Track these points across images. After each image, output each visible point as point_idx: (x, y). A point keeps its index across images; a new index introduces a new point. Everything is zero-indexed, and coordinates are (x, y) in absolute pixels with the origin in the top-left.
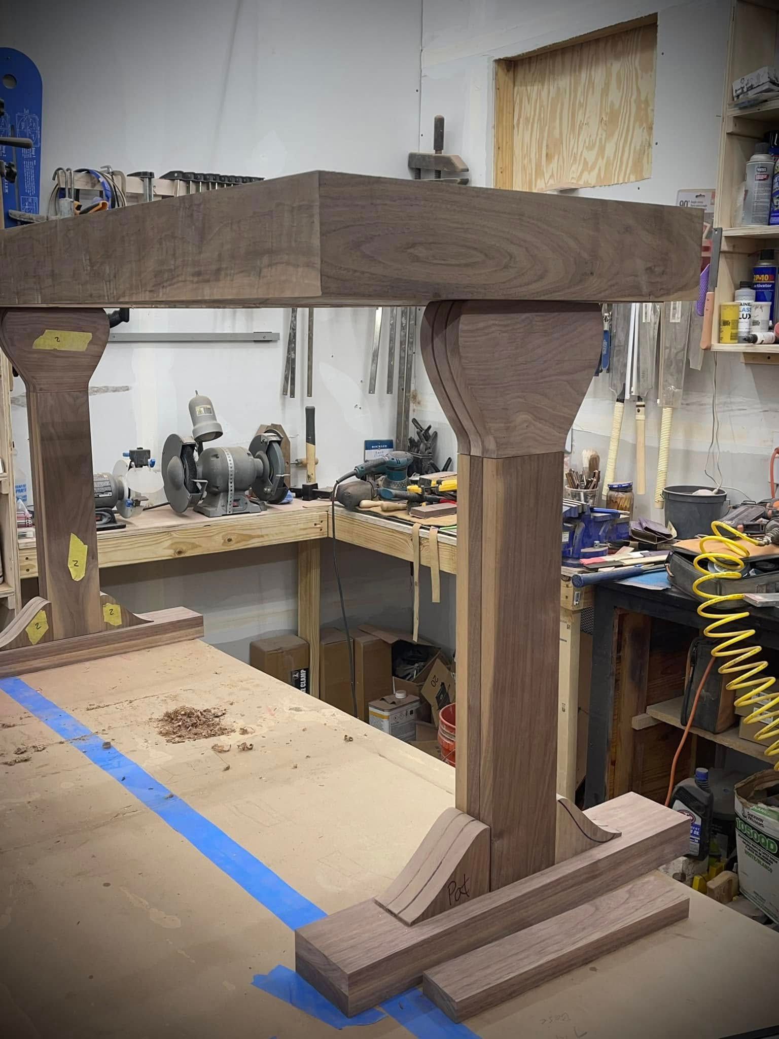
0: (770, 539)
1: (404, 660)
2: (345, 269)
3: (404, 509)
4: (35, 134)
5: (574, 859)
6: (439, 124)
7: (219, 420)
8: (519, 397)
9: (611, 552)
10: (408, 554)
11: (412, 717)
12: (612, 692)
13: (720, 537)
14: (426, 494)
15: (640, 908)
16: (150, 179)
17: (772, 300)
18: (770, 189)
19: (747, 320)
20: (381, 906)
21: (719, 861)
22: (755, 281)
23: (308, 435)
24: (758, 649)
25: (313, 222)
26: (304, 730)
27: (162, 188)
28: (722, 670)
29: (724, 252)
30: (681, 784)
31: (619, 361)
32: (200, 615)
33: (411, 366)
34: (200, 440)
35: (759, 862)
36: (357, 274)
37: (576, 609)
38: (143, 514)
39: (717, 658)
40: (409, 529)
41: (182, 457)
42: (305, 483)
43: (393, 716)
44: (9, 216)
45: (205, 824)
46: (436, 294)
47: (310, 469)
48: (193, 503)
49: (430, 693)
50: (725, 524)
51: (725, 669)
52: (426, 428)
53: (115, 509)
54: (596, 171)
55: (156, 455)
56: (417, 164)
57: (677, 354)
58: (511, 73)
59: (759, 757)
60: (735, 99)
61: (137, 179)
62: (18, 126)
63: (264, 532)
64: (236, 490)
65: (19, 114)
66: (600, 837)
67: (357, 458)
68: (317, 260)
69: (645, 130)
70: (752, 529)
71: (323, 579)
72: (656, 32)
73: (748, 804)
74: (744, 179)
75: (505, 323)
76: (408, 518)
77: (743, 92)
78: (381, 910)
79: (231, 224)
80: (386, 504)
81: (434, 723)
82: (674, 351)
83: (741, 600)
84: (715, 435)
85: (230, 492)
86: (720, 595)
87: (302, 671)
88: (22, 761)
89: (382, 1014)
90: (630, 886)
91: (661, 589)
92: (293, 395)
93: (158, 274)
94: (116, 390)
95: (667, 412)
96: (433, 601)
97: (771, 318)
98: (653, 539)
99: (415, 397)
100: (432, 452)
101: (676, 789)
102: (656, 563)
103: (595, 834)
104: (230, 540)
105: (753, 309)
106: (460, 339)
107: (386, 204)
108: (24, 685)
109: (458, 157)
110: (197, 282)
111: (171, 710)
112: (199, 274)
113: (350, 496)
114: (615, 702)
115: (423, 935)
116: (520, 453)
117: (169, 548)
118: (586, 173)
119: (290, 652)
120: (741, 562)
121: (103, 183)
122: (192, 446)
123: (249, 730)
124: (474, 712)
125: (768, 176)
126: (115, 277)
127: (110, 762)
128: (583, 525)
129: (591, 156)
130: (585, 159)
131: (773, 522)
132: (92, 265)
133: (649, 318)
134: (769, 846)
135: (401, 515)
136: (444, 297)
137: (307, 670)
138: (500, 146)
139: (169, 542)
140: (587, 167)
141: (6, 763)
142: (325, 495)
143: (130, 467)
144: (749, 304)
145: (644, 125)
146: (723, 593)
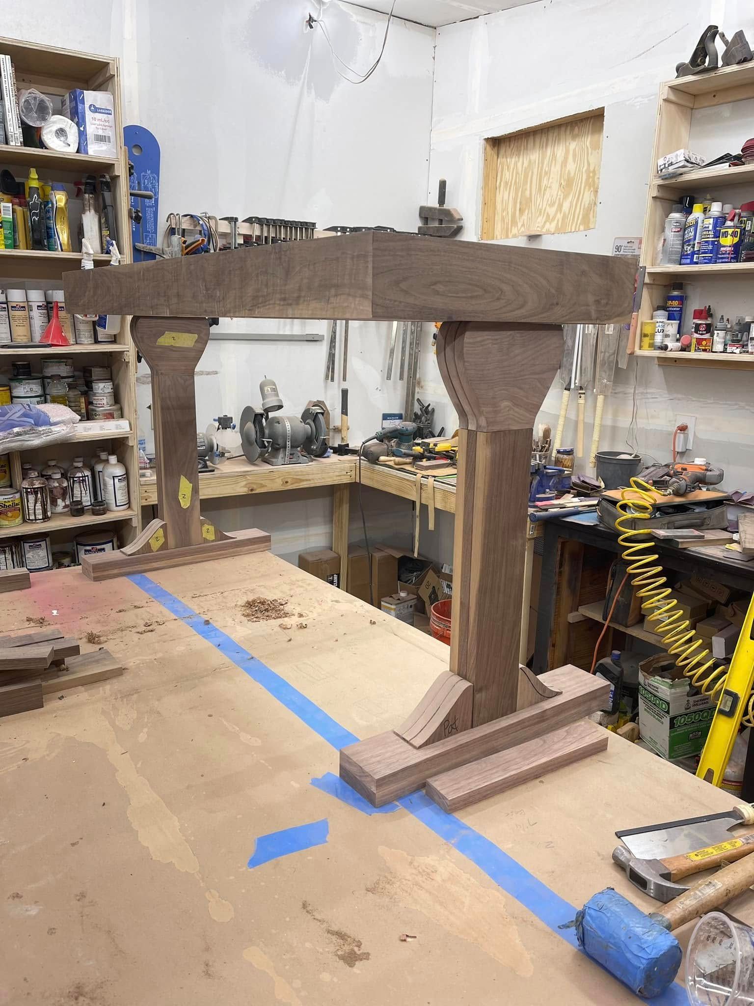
0: (671, 491)
1: (406, 569)
2: (388, 300)
3: (410, 463)
4: (155, 188)
5: (530, 708)
6: (443, 185)
7: (281, 396)
8: (503, 390)
9: (558, 497)
10: (413, 496)
11: (411, 610)
12: (554, 596)
13: (636, 489)
14: (426, 454)
15: (574, 742)
16: (235, 222)
17: (680, 320)
18: (681, 238)
19: (661, 333)
20: (398, 735)
21: (626, 716)
22: (668, 305)
23: (342, 409)
24: (660, 568)
25: (367, 267)
26: (342, 616)
27: (244, 229)
28: (634, 582)
29: (647, 284)
30: (601, 662)
31: (567, 360)
32: (269, 534)
33: (417, 361)
34: (267, 411)
35: (654, 717)
36: (396, 303)
37: (531, 537)
38: (227, 462)
39: (630, 574)
40: (414, 478)
41: (254, 423)
42: (340, 443)
43: (398, 609)
44: (136, 248)
45: (276, 677)
46: (450, 317)
47: (344, 433)
48: (261, 455)
49: (425, 593)
50: (640, 480)
51: (636, 582)
52: (426, 405)
53: (207, 458)
54: (555, 222)
55: (236, 421)
56: (426, 214)
57: (610, 356)
58: (496, 148)
59: (658, 644)
60: (659, 172)
61: (226, 222)
62: (142, 182)
63: (310, 477)
64: (292, 447)
65: (143, 174)
66: (547, 694)
67: (377, 426)
68: (370, 293)
69: (592, 193)
70: (659, 484)
71: (351, 511)
72: (603, 121)
73: (648, 676)
74: (663, 230)
75: (496, 337)
76: (413, 470)
77: (665, 167)
78: (397, 737)
79: (309, 265)
80: (397, 459)
81: (427, 614)
82: (607, 354)
83: (649, 534)
84: (634, 416)
85: (287, 448)
86: (635, 530)
87: (335, 575)
88: (149, 631)
89: (398, 806)
90: (567, 728)
91: (592, 524)
92: (332, 380)
93: (255, 298)
94: (208, 373)
95: (600, 398)
96: (430, 529)
97: (679, 332)
98: (587, 489)
99: (419, 383)
100: (430, 423)
101: (597, 665)
102: (589, 506)
103: (544, 692)
104: (287, 482)
105: (666, 326)
106: (465, 349)
107: (417, 255)
108: (147, 579)
109: (455, 210)
110: (283, 305)
111: (250, 600)
112: (284, 299)
113: (372, 453)
114: (556, 603)
115: (426, 755)
116: (503, 429)
117: (245, 486)
118: (548, 224)
119: (326, 562)
120: (650, 507)
121: (202, 225)
122: (262, 415)
123: (304, 614)
124: (465, 606)
125: (681, 229)
126: (223, 299)
127: (209, 634)
128: (538, 478)
129: (552, 211)
130: (548, 214)
131: (674, 479)
132: (207, 290)
133: (590, 330)
134: (662, 706)
135: (408, 468)
136: (454, 319)
137: (339, 575)
138: (486, 202)
139: (245, 483)
140: (548, 219)
141: (138, 633)
142: (354, 452)
143: (218, 429)
144: (663, 322)
145: (592, 189)
146: (636, 527)
